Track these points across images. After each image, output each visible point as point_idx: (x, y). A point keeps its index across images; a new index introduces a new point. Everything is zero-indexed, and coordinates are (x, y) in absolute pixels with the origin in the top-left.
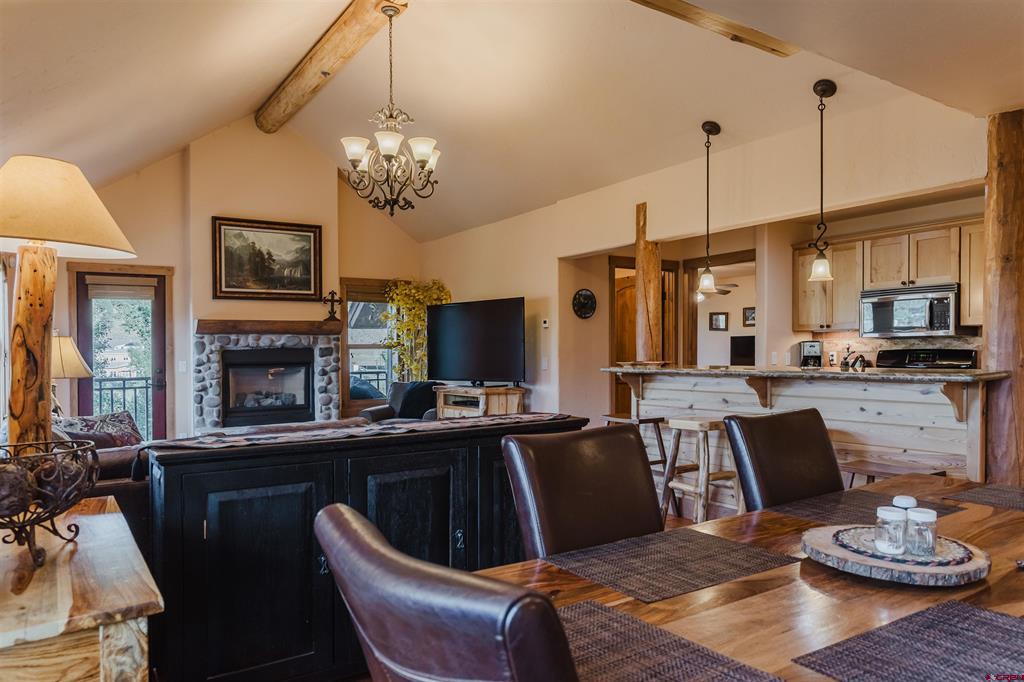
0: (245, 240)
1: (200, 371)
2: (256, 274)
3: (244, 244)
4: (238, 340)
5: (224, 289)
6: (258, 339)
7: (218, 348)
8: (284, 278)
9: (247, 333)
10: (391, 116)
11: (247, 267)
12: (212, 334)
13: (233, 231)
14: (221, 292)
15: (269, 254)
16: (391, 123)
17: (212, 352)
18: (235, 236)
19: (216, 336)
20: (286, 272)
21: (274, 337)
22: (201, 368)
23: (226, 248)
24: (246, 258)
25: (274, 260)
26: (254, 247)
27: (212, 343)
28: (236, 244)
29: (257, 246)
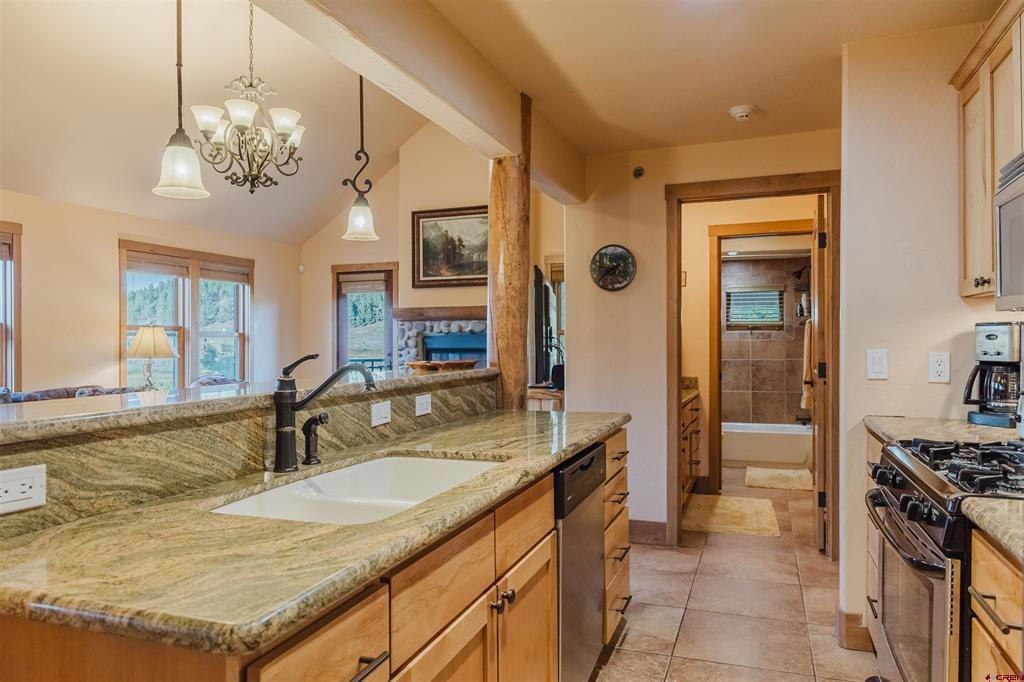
0: (440, 229)
1: (401, 356)
2: (449, 262)
3: (439, 234)
4: (432, 327)
5: (422, 278)
6: (449, 326)
7: (415, 334)
8: (472, 263)
9: (439, 319)
10: (251, 85)
11: (441, 256)
12: (411, 321)
13: (430, 222)
14: (420, 281)
15: (460, 240)
16: (252, 92)
17: (409, 338)
18: (431, 227)
19: (414, 323)
20: (475, 257)
21: (462, 323)
22: (402, 352)
23: (424, 240)
24: (439, 246)
25: (464, 246)
26: (446, 236)
27: (410, 330)
28: (432, 235)
29: (450, 234)
